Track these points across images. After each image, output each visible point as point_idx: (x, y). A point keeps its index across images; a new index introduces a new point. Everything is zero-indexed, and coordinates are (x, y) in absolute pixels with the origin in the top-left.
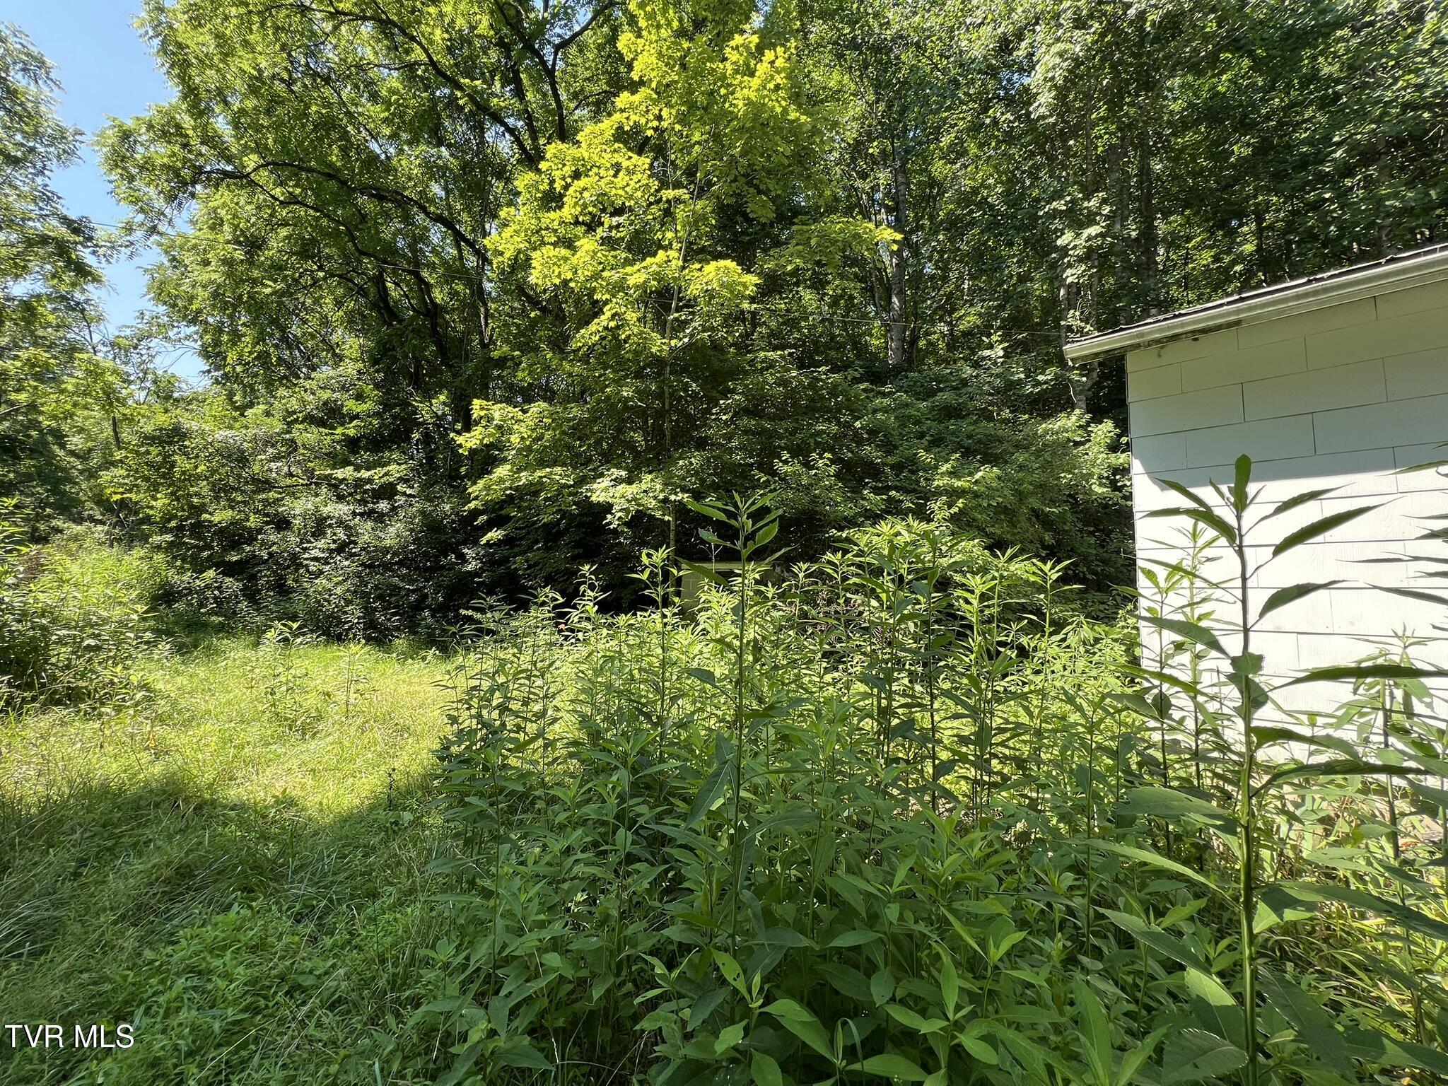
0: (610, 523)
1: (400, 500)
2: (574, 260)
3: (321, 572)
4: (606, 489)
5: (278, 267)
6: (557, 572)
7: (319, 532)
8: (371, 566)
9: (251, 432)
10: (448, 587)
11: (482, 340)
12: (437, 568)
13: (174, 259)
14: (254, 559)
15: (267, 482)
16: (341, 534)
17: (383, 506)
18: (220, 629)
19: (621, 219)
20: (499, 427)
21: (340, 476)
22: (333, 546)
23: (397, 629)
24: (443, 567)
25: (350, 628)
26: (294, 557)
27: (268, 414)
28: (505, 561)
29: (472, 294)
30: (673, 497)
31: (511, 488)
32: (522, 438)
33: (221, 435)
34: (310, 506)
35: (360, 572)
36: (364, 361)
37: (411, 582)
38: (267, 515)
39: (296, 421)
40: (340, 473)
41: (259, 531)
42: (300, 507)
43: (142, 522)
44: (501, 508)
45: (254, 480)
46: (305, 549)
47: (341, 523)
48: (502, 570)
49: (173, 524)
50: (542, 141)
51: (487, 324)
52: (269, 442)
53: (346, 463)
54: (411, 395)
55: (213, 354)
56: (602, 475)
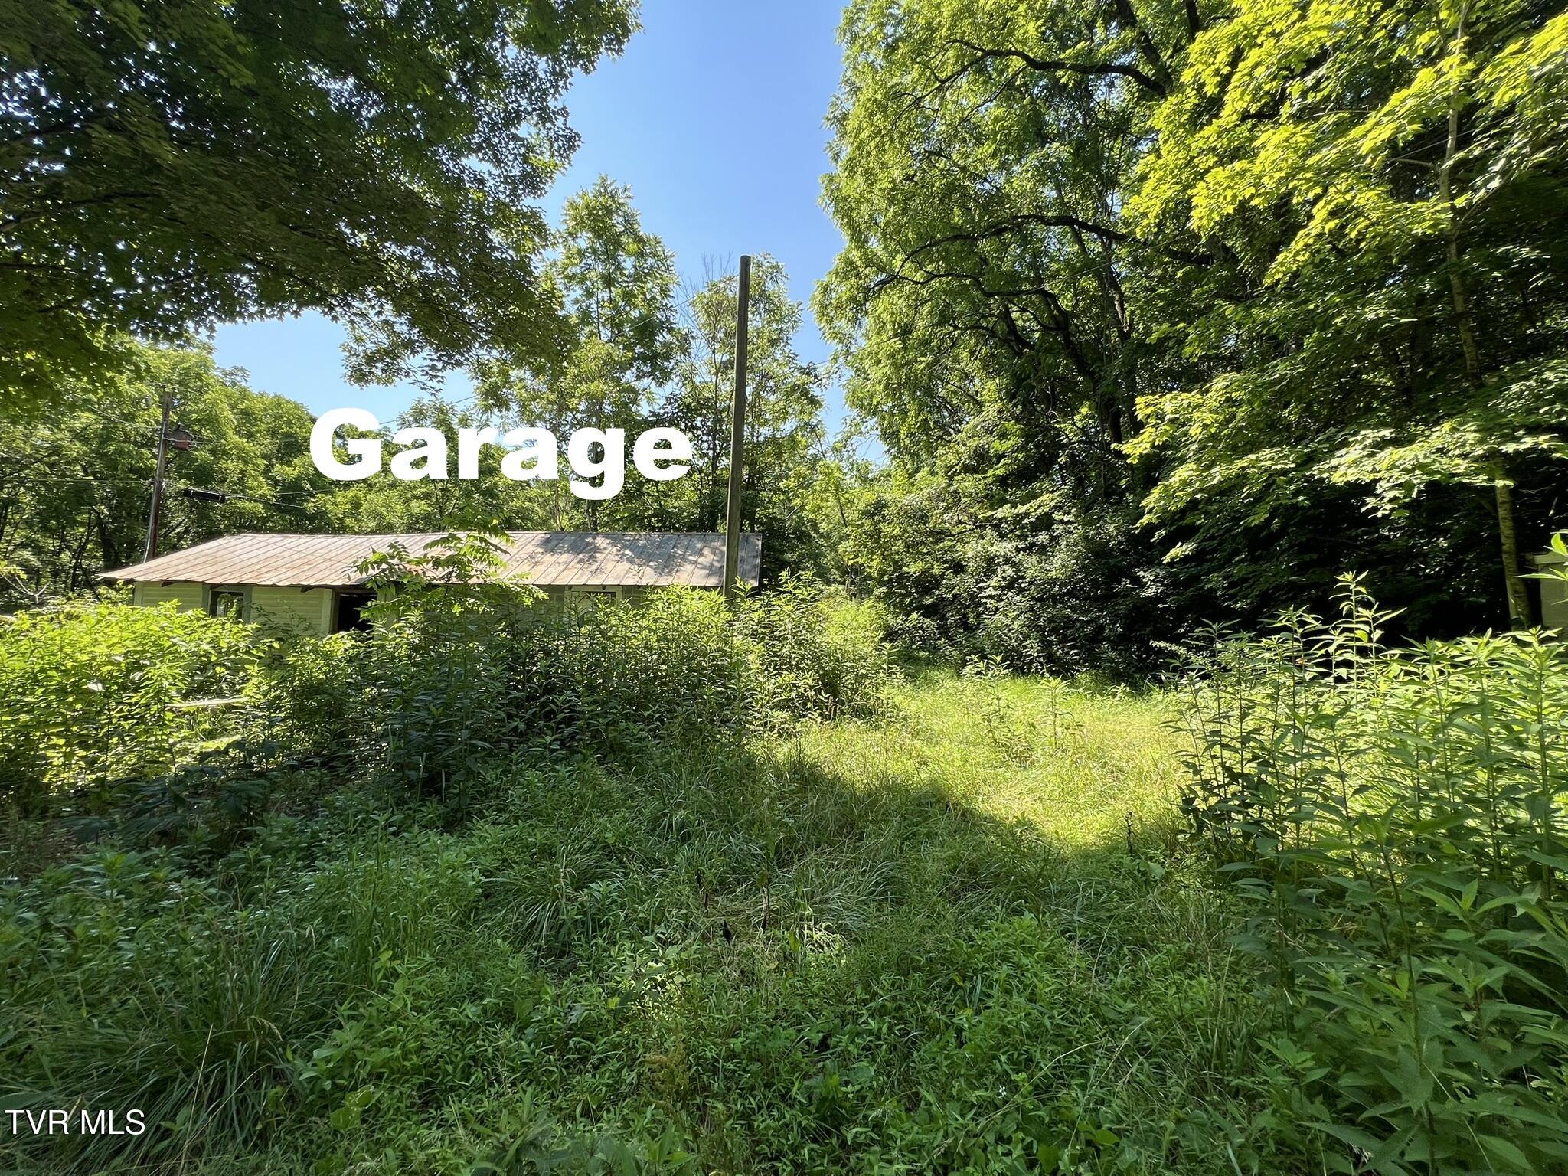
0: (1375, 509)
1: (1059, 529)
2: (1257, 168)
3: (997, 609)
4: (1356, 463)
5: (924, 343)
6: (1277, 588)
7: (990, 572)
8: (1041, 599)
9: (926, 491)
10: (1125, 616)
11: (1121, 331)
12: (1110, 596)
13: (858, 369)
14: (942, 602)
15: (943, 532)
16: (1010, 572)
17: (1043, 537)
18: (928, 662)
19: (1322, 71)
20: (1173, 421)
21: (1000, 515)
22: (1004, 583)
23: (1077, 662)
24: (1117, 594)
25: (1032, 662)
26: (973, 596)
27: (933, 473)
28: (1194, 580)
29: (1101, 284)
30: (1510, 448)
31: (1202, 491)
32: (1205, 426)
33: (907, 499)
34: (979, 548)
35: (1032, 607)
36: (1002, 400)
37: (1084, 613)
38: (945, 562)
39: (956, 474)
40: (999, 513)
41: (943, 576)
42: (971, 550)
43: (865, 579)
44: (1182, 519)
45: (932, 534)
46: (980, 589)
47: (1007, 560)
48: (1192, 592)
49: (886, 578)
50: (1165, 55)
51: (1123, 310)
52: (940, 498)
53: (1002, 502)
54: (1053, 417)
55: (890, 436)
56: (1345, 444)
